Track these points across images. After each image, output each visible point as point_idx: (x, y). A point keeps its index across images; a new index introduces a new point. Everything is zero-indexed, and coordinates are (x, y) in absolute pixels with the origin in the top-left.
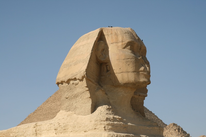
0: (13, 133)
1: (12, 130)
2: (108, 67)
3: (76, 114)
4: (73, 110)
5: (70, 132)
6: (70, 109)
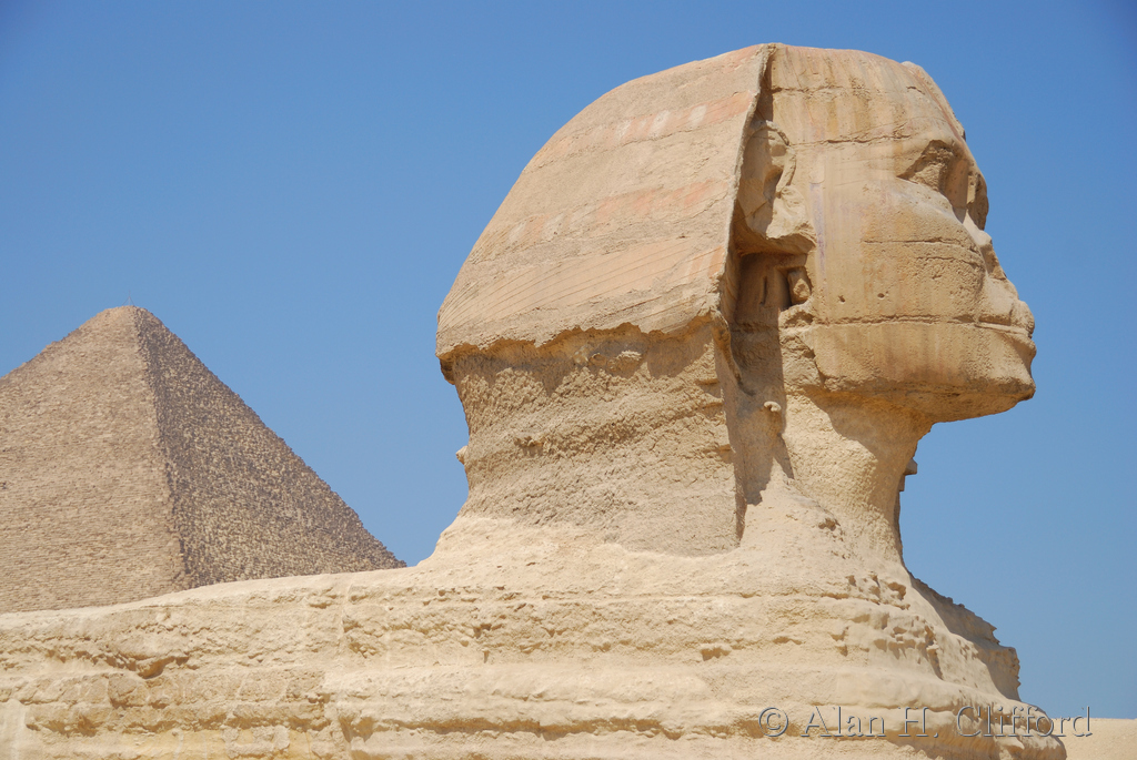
2: (797, 279)
3: (622, 543)
4: (591, 520)
5: (595, 648)
6: (559, 509)
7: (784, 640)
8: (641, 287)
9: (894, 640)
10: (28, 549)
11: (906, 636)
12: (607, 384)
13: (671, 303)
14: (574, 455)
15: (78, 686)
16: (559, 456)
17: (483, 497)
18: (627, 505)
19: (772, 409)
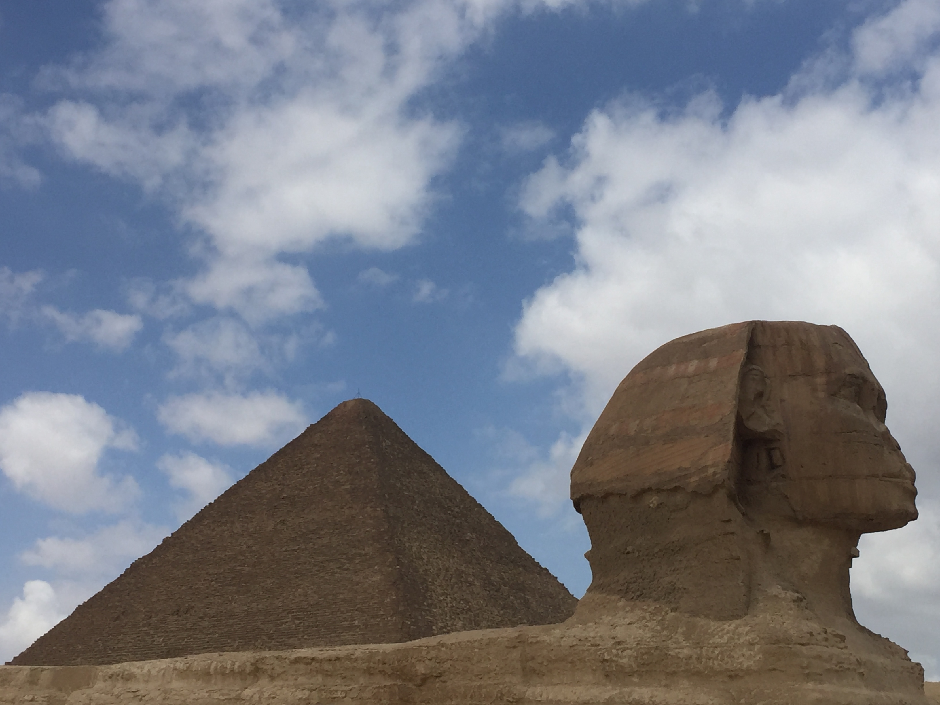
0: (427, 662)
1: (424, 653)
2: (776, 454)
3: (681, 612)
4: (663, 598)
5: (668, 674)
6: (644, 591)
7: (774, 669)
8: (686, 465)
9: (837, 668)
10: (299, 564)
11: (846, 666)
12: (669, 519)
13: (703, 475)
14: (652, 559)
15: (382, 691)
16: (643, 559)
17: (601, 582)
18: (682, 590)
19: (765, 532)
